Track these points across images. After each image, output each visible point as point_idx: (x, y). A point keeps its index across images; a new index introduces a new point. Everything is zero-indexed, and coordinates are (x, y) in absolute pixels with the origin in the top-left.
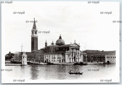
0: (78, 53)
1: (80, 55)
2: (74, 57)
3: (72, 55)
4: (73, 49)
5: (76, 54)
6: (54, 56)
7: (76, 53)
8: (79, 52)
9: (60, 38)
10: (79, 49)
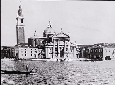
0: (68, 46)
1: (72, 49)
2: (61, 52)
3: (57, 48)
4: (57, 40)
5: (64, 48)
6: (35, 50)
7: (64, 46)
8: (70, 44)
9: (50, 26)
10: (68, 40)
